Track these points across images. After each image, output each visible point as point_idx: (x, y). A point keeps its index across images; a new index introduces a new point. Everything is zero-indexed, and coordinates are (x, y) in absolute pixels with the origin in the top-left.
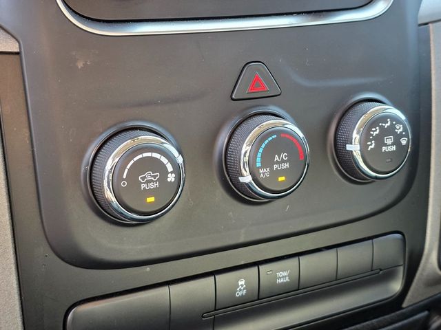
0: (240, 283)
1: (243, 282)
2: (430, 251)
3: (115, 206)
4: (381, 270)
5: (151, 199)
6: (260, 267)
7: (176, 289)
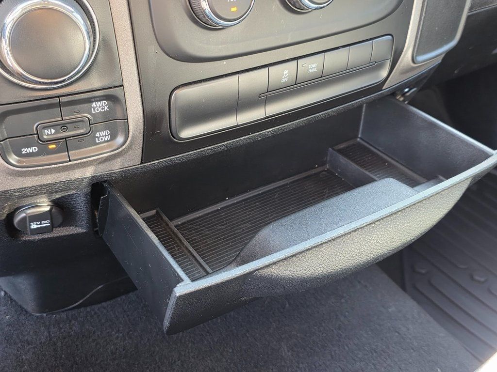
0: (285, 73)
1: (286, 72)
2: (408, 48)
3: (207, 13)
4: (376, 63)
5: (234, 9)
6: (299, 61)
7: (243, 77)
